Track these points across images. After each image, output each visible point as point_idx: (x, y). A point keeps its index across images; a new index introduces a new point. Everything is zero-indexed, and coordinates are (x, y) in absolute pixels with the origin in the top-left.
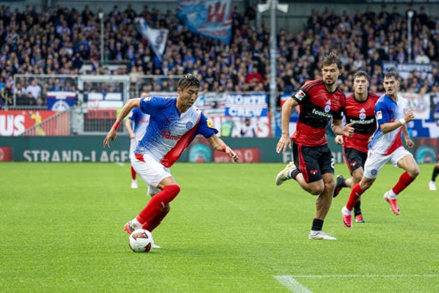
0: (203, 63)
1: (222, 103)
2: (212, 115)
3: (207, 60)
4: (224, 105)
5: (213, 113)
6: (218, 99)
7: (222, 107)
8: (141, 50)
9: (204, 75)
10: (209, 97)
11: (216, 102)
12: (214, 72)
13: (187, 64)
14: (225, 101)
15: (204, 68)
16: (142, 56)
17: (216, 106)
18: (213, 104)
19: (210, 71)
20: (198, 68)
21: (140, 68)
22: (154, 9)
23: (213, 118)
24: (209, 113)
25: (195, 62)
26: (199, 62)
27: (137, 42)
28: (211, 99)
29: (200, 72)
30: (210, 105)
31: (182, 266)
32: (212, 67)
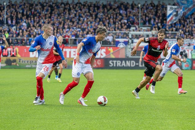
0: (184, 26)
1: (192, 44)
2: (188, 49)
3: (186, 25)
4: (193, 44)
5: (188, 48)
6: (191, 42)
7: (192, 45)
8: (157, 21)
9: (184, 31)
10: (186, 41)
11: (189, 43)
12: (189, 30)
13: (177, 27)
14: (194, 43)
15: (185, 28)
16: (157, 23)
17: (189, 45)
18: (188, 44)
19: (187, 30)
20: (182, 28)
21: (157, 28)
22: (163, 3)
23: (188, 50)
24: (186, 48)
25: (180, 26)
26: (182, 26)
27: (155, 17)
28: (187, 42)
29: (182, 30)
30: (187, 45)
31: (175, 115)
32: (188, 28)
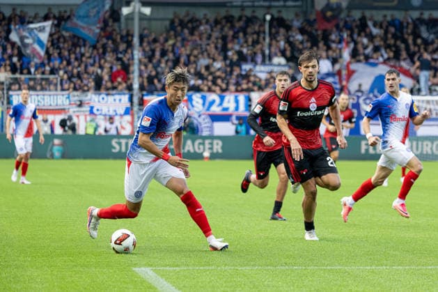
0: (69, 63)
1: (87, 102)
2: (77, 114)
3: (72, 60)
4: (88, 103)
5: (78, 111)
6: (83, 98)
7: (87, 106)
8: (9, 51)
9: (70, 75)
10: (74, 96)
11: (81, 101)
12: (79, 72)
13: (54, 65)
14: (90, 100)
15: (70, 68)
16: (10, 57)
17: (81, 105)
18: (78, 103)
19: (75, 71)
20: (64, 68)
21: (8, 68)
22: (21, 11)
23: (78, 116)
24: (74, 112)
25: (61, 62)
26: (65, 63)
27: (5, 43)
28: (76, 98)
29: (66, 72)
30: (75, 104)
31: (45, 258)
32: (77, 68)
